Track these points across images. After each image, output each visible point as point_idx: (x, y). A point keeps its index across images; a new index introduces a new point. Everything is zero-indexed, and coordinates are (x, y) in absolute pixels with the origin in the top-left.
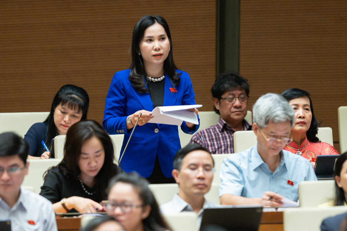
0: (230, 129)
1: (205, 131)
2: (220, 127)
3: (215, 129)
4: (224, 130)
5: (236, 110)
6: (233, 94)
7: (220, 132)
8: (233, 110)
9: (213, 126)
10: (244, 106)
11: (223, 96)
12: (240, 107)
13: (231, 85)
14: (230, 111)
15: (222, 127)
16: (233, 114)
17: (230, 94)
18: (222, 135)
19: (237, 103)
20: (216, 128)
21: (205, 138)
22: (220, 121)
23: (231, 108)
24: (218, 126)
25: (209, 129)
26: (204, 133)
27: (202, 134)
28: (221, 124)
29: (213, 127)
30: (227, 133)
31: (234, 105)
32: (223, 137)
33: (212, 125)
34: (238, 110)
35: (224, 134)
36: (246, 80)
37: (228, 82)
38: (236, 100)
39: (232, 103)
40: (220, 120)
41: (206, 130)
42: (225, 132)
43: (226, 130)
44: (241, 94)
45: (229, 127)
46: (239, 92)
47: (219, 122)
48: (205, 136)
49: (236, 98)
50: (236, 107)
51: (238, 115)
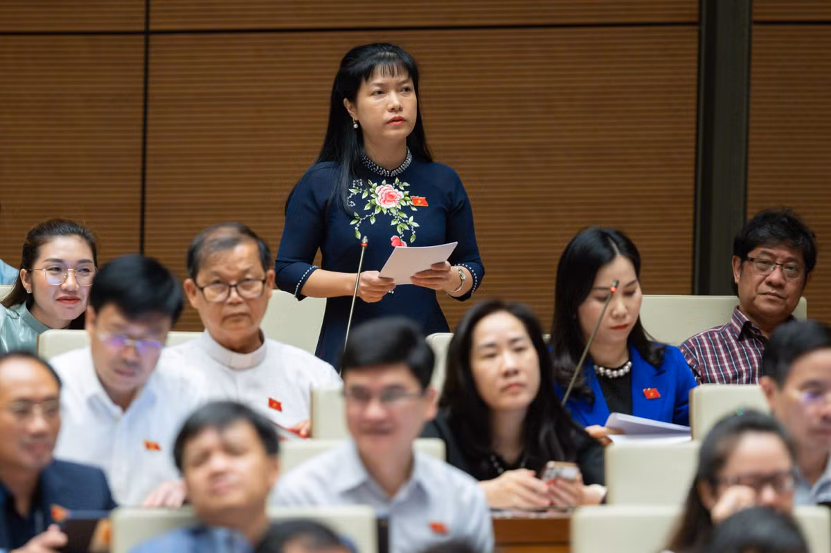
0: (758, 334)
1: (703, 337)
2: (736, 329)
3: (724, 333)
4: (745, 336)
5: (770, 290)
6: (770, 255)
7: (737, 341)
8: (764, 287)
9: (720, 327)
10: (790, 287)
11: (750, 255)
12: (779, 286)
13: (773, 234)
14: (757, 290)
15: (739, 329)
16: (762, 297)
17: (764, 253)
18: (739, 346)
19: (775, 275)
20: (727, 330)
21: (705, 353)
22: (736, 317)
23: (760, 282)
24: (730, 325)
25: (712, 334)
26: (702, 342)
27: (696, 344)
28: (738, 323)
29: (720, 329)
30: (751, 343)
31: (768, 279)
32: (741, 352)
33: (717, 325)
34: (774, 291)
35: (745, 346)
36: (811, 235)
37: (769, 226)
38: (774, 269)
39: (765, 273)
40: (736, 313)
41: (706, 335)
42: (747, 342)
43: (750, 336)
44: (790, 260)
45: (757, 331)
46: (786, 254)
47: (734, 318)
48: (703, 349)
49: (777, 264)
50: (770, 284)
51: (771, 301)
